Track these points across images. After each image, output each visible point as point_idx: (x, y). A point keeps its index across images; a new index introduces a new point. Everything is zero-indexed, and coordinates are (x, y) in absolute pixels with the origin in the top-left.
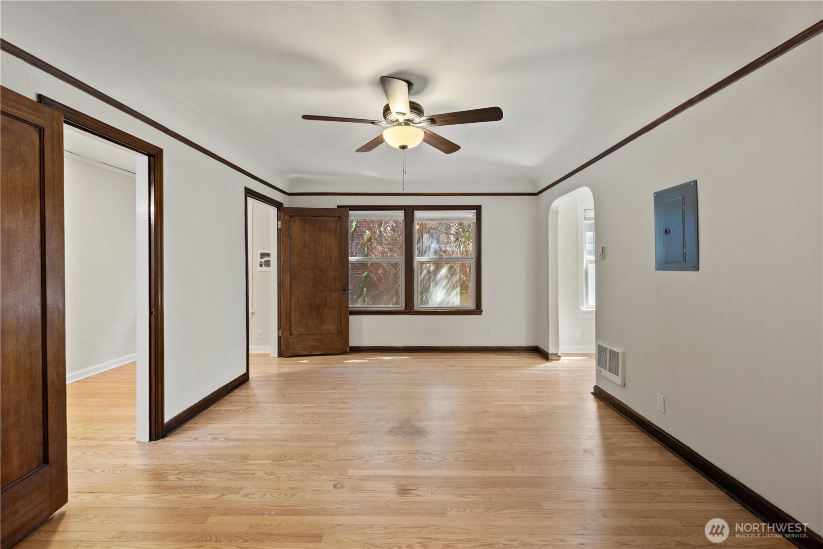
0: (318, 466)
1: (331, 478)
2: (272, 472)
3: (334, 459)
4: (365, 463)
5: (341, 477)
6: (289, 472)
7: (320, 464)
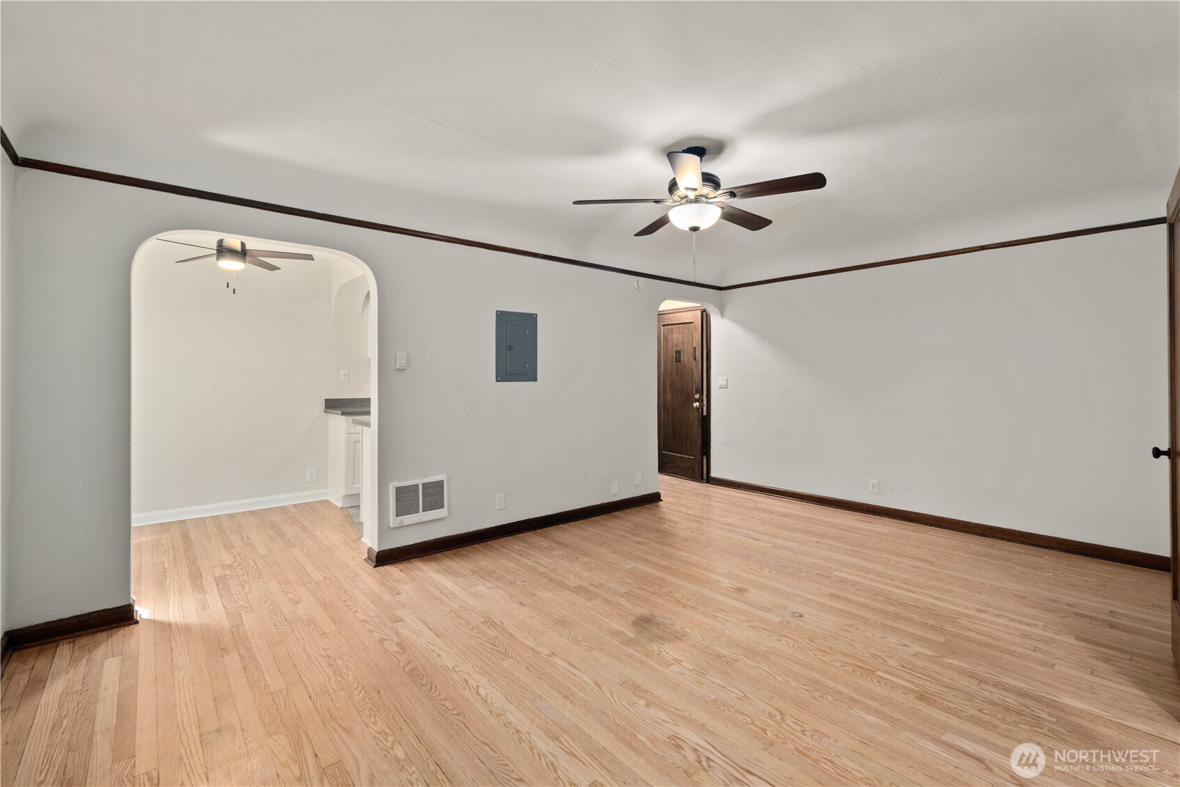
0: (811, 641)
1: (801, 623)
2: (875, 658)
3: (786, 639)
4: (752, 621)
5: (789, 620)
6: (851, 648)
7: (807, 641)
